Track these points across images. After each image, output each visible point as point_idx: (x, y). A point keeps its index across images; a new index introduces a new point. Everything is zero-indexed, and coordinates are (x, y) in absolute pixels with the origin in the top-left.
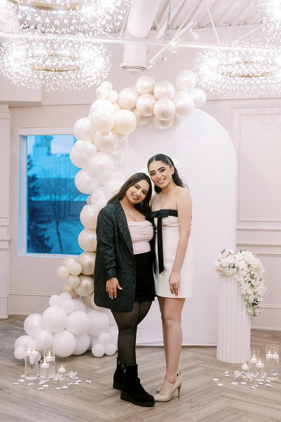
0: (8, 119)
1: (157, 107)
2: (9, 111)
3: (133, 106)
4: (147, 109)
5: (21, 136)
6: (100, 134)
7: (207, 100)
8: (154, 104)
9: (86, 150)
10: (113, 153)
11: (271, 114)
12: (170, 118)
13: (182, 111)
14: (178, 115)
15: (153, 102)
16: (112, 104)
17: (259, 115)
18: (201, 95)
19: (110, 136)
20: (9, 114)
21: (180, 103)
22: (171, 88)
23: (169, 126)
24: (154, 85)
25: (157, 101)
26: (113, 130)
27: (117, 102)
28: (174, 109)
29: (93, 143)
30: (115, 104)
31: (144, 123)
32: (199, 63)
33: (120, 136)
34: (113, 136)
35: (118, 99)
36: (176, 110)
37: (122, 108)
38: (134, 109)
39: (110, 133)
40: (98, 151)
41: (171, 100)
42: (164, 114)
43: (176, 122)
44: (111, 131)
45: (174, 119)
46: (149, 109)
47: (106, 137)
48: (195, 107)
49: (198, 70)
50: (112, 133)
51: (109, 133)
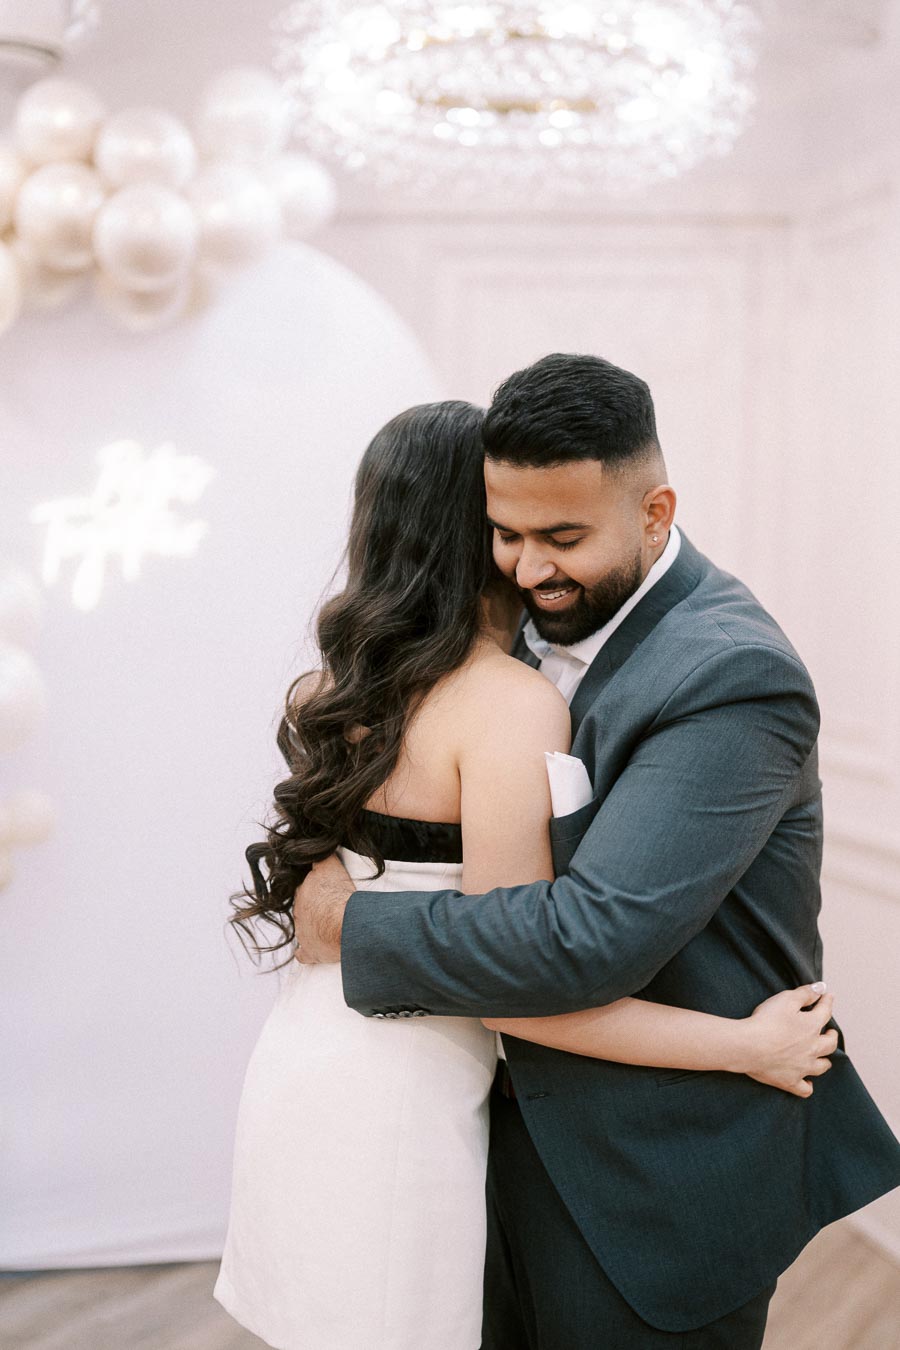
1: (114, 225)
4: (66, 235)
8: (97, 211)
12: (173, 278)
13: (225, 248)
15: (93, 200)
18: (311, 186)
21: (217, 213)
22: (179, 145)
23: (171, 314)
24: (97, 129)
25: (114, 198)
32: (299, 35)
36: (200, 244)
38: (8, 234)
42: (147, 258)
43: (200, 300)
45: (192, 286)
46: (77, 236)
48: (285, 235)
49: (296, 67)
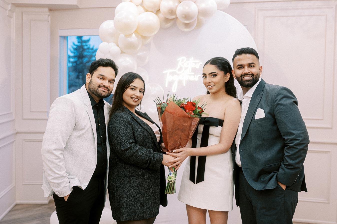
0: (48, 21)
1: (180, 9)
2: (48, 13)
3: (157, 9)
4: (170, 12)
5: (61, 36)
6: (124, 36)
7: (231, 3)
8: (177, 6)
9: (109, 52)
10: (138, 54)
11: (294, 16)
12: (193, 20)
13: (204, 13)
14: (201, 18)
15: (176, 4)
16: (136, 6)
17: (283, 17)
19: (134, 38)
20: (50, 17)
21: (203, 6)
23: (193, 28)
25: (181, 3)
26: (136, 32)
27: (142, 4)
28: (197, 11)
29: (118, 46)
30: (140, 7)
31: (169, 25)
33: (144, 38)
34: (137, 38)
35: (142, 2)
36: (199, 13)
37: (147, 11)
38: (158, 11)
39: (134, 35)
40: (122, 52)
41: (195, 3)
42: (187, 16)
43: (200, 24)
44: (134, 32)
45: (198, 21)
46: (172, 12)
47: (129, 39)
48: (218, 9)
50: (135, 34)
51: (132, 35)
